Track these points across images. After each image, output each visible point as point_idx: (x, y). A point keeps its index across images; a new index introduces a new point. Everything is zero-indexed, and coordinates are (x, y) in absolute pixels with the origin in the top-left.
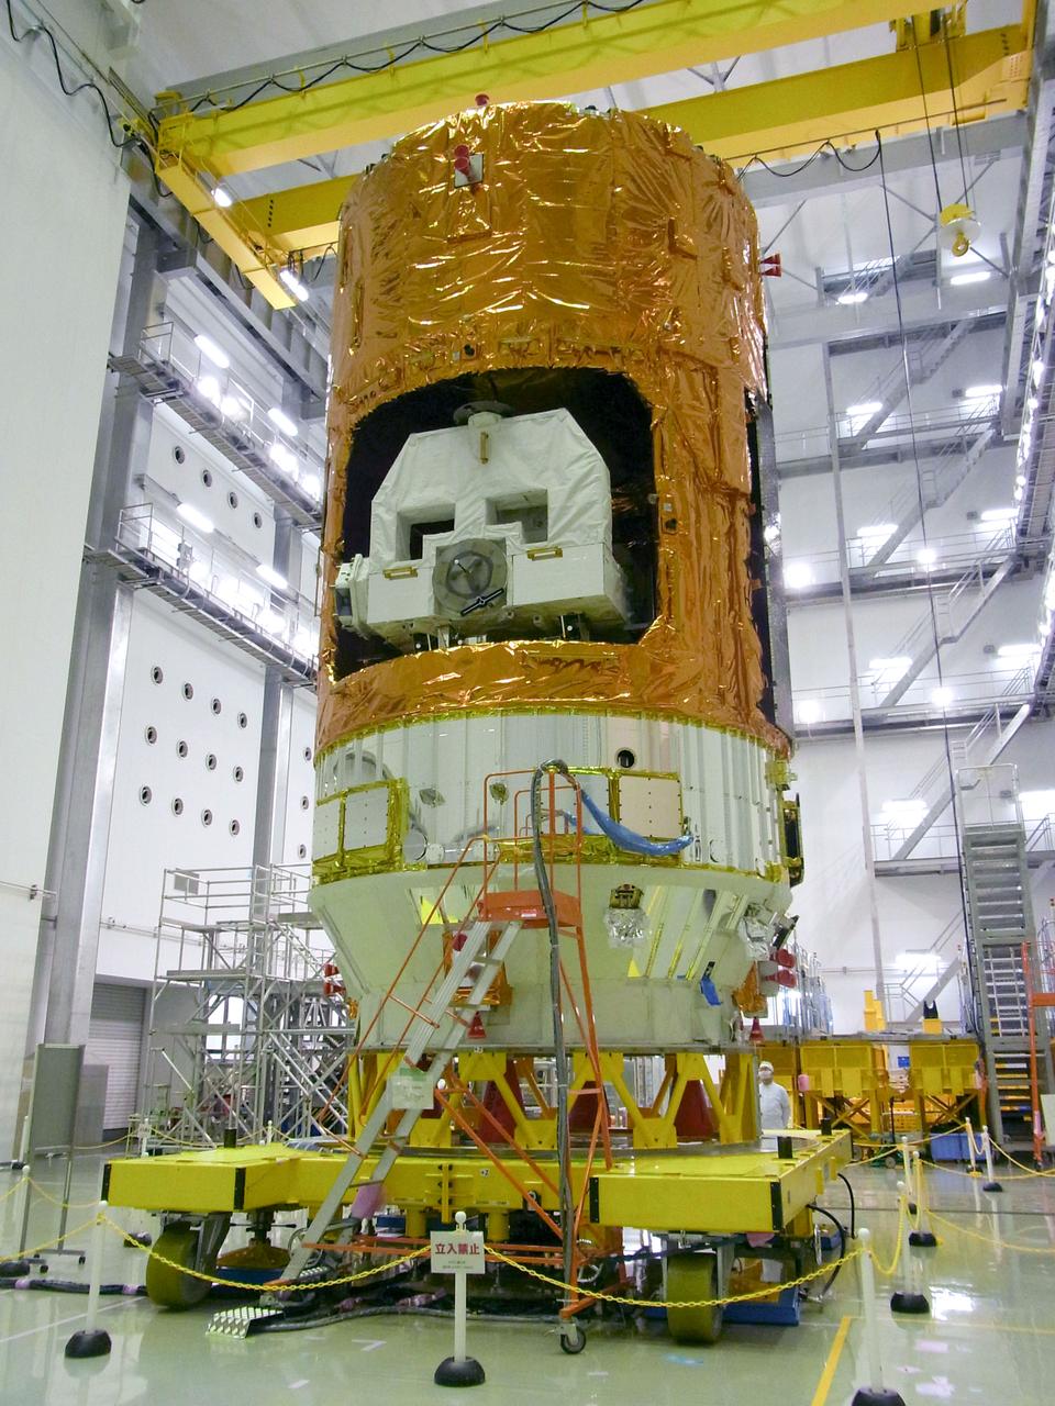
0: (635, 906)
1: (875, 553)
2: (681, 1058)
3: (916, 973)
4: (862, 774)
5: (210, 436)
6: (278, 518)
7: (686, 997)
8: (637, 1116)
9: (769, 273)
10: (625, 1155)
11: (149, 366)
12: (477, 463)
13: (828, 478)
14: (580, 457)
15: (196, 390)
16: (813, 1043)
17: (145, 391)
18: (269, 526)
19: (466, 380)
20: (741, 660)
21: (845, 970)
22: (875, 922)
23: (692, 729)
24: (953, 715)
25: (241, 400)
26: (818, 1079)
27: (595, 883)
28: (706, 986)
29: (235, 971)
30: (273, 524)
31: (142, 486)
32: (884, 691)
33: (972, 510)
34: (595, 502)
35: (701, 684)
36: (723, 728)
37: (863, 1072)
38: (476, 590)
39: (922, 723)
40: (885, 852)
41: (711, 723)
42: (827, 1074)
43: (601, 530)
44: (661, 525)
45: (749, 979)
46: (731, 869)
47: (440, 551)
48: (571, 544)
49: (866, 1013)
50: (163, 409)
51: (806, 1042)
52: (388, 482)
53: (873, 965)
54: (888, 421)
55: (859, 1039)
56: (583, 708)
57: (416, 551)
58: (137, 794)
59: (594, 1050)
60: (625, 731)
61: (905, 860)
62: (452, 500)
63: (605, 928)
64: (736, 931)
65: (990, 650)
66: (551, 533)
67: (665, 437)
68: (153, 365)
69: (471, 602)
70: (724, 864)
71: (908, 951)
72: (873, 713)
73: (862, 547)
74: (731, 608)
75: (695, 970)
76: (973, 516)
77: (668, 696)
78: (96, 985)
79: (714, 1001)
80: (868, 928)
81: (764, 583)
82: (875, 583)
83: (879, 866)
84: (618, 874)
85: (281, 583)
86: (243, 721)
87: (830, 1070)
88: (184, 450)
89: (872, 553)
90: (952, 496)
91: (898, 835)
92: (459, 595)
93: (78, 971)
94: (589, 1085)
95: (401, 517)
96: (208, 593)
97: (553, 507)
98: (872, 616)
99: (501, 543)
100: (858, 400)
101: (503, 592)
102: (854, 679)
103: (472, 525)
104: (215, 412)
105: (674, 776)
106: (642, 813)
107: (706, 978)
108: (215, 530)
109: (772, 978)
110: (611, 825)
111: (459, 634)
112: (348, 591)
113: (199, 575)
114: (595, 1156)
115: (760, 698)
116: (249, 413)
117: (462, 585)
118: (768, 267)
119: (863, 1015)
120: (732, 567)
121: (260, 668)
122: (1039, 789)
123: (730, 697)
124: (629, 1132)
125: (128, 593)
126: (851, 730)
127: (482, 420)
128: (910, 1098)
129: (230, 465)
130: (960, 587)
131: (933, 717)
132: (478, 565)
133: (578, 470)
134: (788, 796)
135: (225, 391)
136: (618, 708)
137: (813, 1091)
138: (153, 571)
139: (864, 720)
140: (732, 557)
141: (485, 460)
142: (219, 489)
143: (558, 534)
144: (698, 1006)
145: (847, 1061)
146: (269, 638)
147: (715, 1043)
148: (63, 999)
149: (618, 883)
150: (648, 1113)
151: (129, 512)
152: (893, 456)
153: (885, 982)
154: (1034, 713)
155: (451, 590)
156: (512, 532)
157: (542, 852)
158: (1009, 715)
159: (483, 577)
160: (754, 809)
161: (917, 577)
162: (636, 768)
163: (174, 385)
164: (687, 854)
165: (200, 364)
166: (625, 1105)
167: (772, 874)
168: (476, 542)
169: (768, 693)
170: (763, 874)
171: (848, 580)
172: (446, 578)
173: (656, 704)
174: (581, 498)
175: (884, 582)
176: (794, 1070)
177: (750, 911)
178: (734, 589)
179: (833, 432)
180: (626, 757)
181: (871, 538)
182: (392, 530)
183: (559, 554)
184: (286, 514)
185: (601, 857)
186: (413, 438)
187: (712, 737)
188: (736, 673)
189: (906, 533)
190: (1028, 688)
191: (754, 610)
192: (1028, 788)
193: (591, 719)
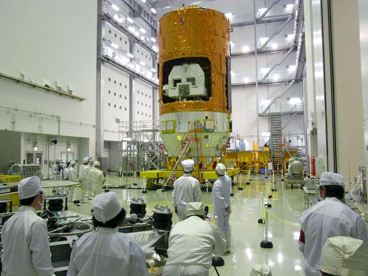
0: (208, 138)
1: (263, 45)
2: (213, 158)
3: (266, 136)
4: (257, 95)
5: (116, 27)
6: (130, 41)
7: (214, 149)
8: (207, 166)
9: (231, 32)
10: (206, 171)
11: (104, 15)
12: (184, 72)
13: (253, 26)
14: (200, 72)
15: (114, 19)
16: (240, 152)
17: (103, 20)
18: (128, 43)
19: (183, 58)
20: (223, 101)
21: (251, 136)
22: (258, 126)
23: (216, 112)
24: (278, 81)
25: (122, 18)
26: (240, 159)
27: (202, 135)
28: (217, 148)
29: (134, 140)
30: (129, 42)
31: (104, 41)
32: (264, 76)
33: (286, 34)
34: (202, 80)
35: (217, 106)
36: (221, 112)
37: (249, 158)
38: (185, 92)
39: (271, 83)
40: (260, 112)
41: (219, 111)
42: (242, 158)
43: (203, 84)
44: (212, 82)
45: (223, 147)
46: (221, 132)
47: (179, 86)
48: (199, 86)
49: (253, 146)
50: (107, 23)
51: (239, 152)
52: (171, 74)
53: (257, 135)
54: (268, 13)
55: (249, 152)
56: (201, 111)
57: (175, 86)
58: (108, 104)
59: (202, 157)
60: (207, 114)
61: (265, 113)
62: (181, 78)
63: (204, 141)
64: (221, 141)
65: (287, 67)
66: (196, 84)
67: (213, 68)
68: (105, 15)
69: (184, 94)
70: (220, 132)
71: (265, 132)
72: (260, 81)
73: (260, 43)
74: (222, 93)
75: (216, 146)
76: (286, 36)
77: (212, 108)
78: (104, 142)
79: (218, 150)
80: (256, 127)
81: (228, 89)
82: (263, 51)
83: (259, 114)
84: (205, 134)
85: (132, 56)
86: (126, 87)
87: (243, 157)
88: (111, 30)
89: (262, 44)
90: (281, 32)
91: (264, 107)
92: (182, 93)
93: (101, 140)
94: (201, 162)
95: (173, 80)
96: (119, 62)
97: (196, 80)
98: (262, 58)
99: (188, 85)
100: (262, 8)
101: (189, 93)
102: (257, 73)
103: (184, 82)
104: (117, 22)
105: (213, 120)
106: (209, 125)
107: (217, 147)
108: (119, 48)
109: (227, 146)
110: (204, 128)
111: (182, 98)
112: (165, 91)
113: (117, 59)
114: (202, 171)
115: (226, 107)
116: (124, 21)
117: (183, 91)
118: (231, 30)
119: (252, 146)
120: (223, 87)
121: (128, 75)
122: (295, 98)
123: (222, 107)
124: (206, 168)
125: (103, 64)
126: (255, 84)
127: (185, 65)
128: (258, 163)
129: (120, 32)
130: (282, 52)
131: (273, 82)
132: (185, 89)
133: (200, 74)
134: (231, 120)
135: (119, 17)
136: (206, 110)
137: (240, 162)
138: (109, 60)
139: (258, 83)
140: (223, 85)
141: (186, 72)
142: (118, 37)
143: (197, 85)
144: (216, 151)
145: (246, 156)
146: (131, 70)
147: (218, 156)
148: (99, 145)
149: (205, 135)
150: (209, 165)
151: (102, 47)
152: (269, 22)
153: (259, 138)
154: (295, 81)
155: (181, 92)
156: (190, 83)
157: (196, 131)
158: (290, 81)
159: (186, 90)
160: (225, 123)
161: (272, 50)
162: (208, 119)
163: (109, 18)
164: (216, 131)
165: (114, 12)
166: (206, 164)
167: (227, 132)
168: (185, 85)
169: (228, 106)
170: (226, 132)
171: (256, 51)
172: (180, 90)
173: (211, 109)
174: (200, 79)
175: (265, 51)
176: (236, 157)
177: (223, 138)
178: (223, 90)
179: (255, 16)
180: (207, 117)
181: (263, 41)
182: (172, 82)
183: (197, 87)
184: (131, 40)
185: (203, 132)
186: (174, 67)
187: (219, 113)
188: (223, 103)
189: (270, 40)
190: (294, 76)
191: (226, 93)
192: (293, 97)
193: (202, 112)
